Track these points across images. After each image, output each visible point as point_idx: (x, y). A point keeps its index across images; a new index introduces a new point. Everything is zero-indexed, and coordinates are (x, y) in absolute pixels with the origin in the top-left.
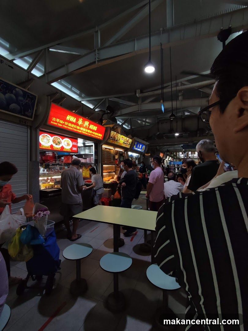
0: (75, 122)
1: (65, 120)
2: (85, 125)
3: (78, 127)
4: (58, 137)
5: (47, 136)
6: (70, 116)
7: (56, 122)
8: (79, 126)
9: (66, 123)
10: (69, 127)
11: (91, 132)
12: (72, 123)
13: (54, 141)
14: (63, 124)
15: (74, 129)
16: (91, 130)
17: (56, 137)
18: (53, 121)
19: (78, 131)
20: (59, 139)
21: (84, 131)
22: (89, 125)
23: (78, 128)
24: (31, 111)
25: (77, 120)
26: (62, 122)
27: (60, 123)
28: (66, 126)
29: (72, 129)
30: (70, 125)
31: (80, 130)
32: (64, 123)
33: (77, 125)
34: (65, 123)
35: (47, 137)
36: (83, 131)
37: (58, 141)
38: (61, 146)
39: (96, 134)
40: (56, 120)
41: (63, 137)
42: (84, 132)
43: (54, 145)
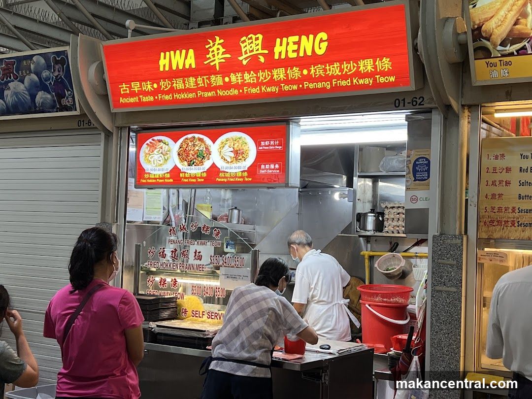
0: (193, 66)
1: (157, 76)
2: (244, 59)
3: (213, 78)
4: (197, 136)
5: (160, 141)
6: (168, 53)
7: (133, 94)
8: (216, 73)
9: (165, 84)
10: (180, 91)
11: (295, 73)
12: (184, 73)
13: (183, 155)
14: (154, 93)
15: (200, 93)
16: (287, 63)
17: (190, 136)
18: (125, 96)
19: (221, 93)
20: (199, 140)
21: (249, 85)
22: (269, 44)
23: (217, 80)
24: (69, 92)
25: (201, 54)
26: (148, 86)
27: (146, 93)
28: (167, 93)
29: (191, 96)
30: (179, 84)
31: (227, 86)
32: (155, 86)
33: (210, 71)
34: (159, 87)
35: (162, 144)
36: (244, 84)
37: (197, 148)
38: (207, 164)
39: (334, 69)
40: (130, 87)
41: (215, 130)
42: (254, 85)
43: (183, 166)
